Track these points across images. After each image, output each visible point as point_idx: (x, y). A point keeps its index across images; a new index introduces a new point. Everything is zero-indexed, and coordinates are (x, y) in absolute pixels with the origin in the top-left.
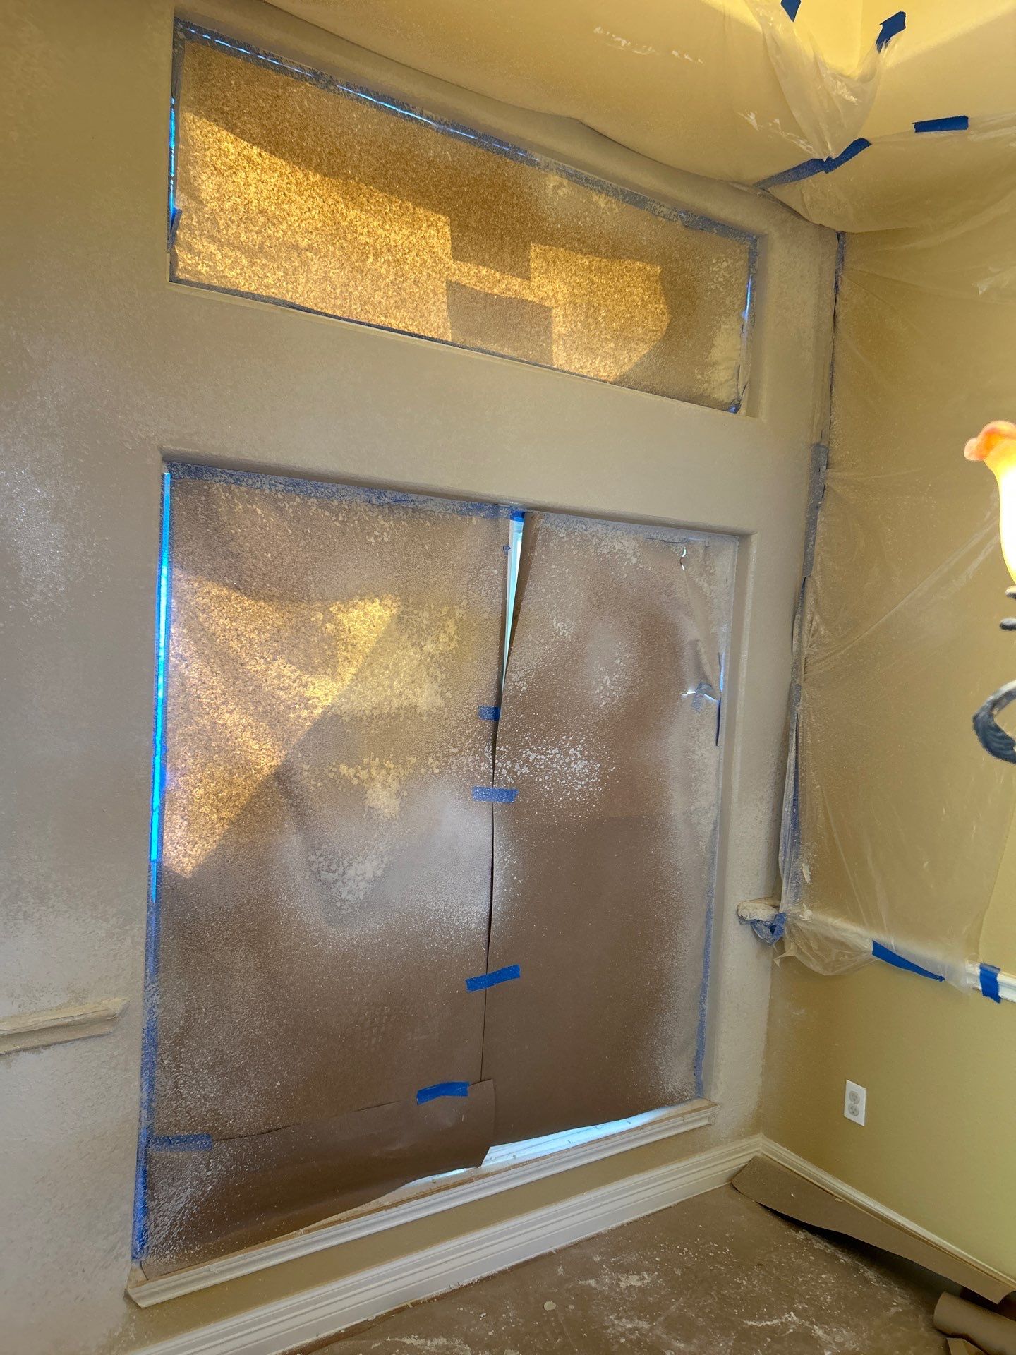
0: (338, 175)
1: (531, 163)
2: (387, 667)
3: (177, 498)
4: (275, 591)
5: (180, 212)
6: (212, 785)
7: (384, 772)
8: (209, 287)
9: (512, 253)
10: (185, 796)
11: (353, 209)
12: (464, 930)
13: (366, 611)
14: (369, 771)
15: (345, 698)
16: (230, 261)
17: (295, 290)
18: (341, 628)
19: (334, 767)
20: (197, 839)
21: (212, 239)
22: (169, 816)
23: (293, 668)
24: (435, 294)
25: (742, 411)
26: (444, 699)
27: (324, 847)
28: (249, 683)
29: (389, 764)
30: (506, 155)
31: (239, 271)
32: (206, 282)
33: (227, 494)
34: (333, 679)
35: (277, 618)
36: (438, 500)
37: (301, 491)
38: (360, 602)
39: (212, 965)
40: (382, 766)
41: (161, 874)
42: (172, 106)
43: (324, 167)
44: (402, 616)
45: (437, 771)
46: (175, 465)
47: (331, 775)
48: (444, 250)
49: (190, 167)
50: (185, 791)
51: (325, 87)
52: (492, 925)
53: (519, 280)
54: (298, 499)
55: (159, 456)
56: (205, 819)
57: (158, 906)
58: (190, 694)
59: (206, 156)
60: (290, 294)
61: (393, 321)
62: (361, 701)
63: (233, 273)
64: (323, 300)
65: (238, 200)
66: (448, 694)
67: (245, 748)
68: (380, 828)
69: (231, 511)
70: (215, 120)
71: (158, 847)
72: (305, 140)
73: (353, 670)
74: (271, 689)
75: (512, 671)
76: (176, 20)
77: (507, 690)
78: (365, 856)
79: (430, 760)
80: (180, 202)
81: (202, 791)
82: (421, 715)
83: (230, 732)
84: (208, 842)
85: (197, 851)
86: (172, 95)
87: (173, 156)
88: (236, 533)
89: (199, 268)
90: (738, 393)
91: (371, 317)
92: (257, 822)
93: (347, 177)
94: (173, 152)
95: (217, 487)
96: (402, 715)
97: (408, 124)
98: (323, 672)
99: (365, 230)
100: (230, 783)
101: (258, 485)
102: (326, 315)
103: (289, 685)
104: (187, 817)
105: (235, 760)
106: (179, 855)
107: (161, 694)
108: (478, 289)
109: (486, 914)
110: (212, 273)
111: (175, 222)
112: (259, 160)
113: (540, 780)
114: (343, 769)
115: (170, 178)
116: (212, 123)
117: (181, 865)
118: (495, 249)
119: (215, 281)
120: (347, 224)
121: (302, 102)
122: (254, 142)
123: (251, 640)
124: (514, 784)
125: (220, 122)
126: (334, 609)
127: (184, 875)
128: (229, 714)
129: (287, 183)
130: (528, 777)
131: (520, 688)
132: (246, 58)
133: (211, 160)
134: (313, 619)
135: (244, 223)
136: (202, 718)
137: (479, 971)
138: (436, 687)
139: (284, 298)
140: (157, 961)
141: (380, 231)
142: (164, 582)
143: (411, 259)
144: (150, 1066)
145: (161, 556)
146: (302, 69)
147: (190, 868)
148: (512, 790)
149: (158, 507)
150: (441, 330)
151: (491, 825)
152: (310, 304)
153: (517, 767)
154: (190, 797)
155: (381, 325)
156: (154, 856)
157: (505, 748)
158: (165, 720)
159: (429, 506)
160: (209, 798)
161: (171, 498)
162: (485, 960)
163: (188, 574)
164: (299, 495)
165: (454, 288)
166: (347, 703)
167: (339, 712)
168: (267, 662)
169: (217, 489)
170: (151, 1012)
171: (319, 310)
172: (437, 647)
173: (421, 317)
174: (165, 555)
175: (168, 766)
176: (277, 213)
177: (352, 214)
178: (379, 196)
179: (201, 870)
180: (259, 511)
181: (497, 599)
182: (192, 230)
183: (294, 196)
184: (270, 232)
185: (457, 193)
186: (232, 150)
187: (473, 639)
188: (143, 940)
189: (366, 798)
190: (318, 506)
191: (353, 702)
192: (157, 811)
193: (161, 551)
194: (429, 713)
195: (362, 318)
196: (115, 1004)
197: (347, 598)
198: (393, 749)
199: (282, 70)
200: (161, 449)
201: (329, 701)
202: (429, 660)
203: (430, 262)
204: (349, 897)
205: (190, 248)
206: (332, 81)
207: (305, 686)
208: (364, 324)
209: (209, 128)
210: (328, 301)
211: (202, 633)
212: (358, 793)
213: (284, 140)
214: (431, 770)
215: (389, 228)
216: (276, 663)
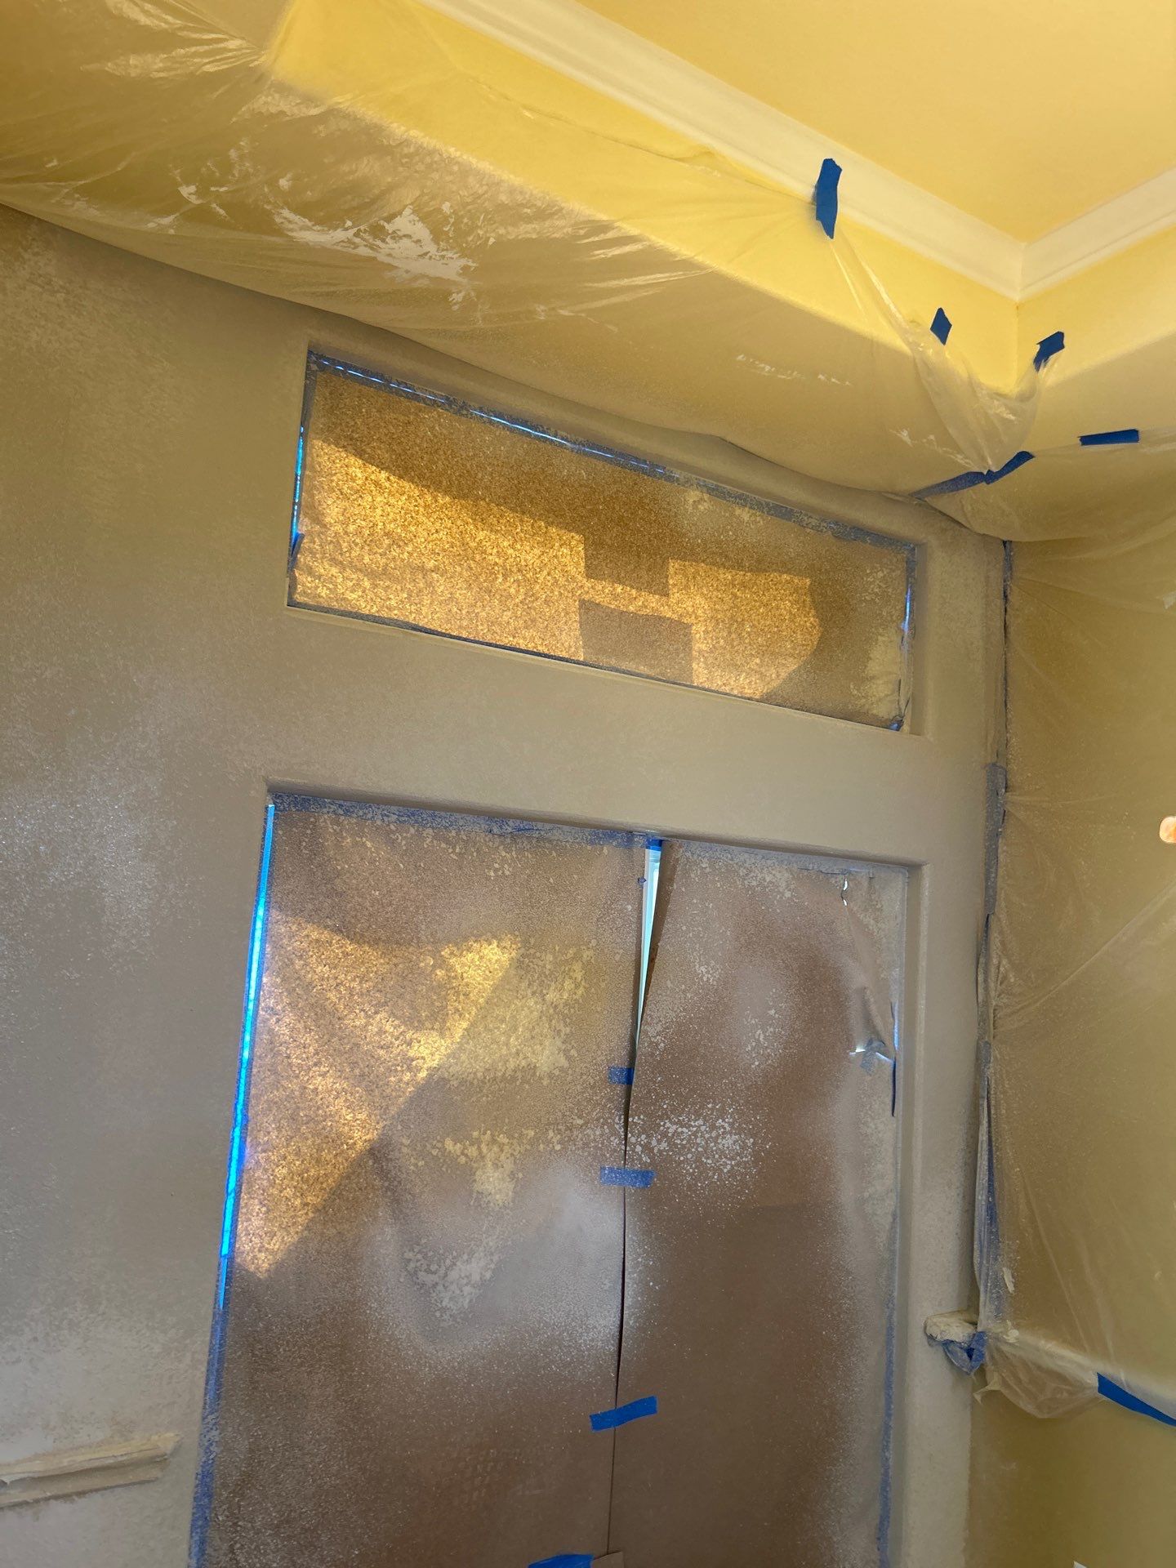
0: (468, 497)
1: (670, 479)
2: (503, 1021)
3: (280, 832)
4: (382, 934)
5: (302, 537)
6: (297, 1163)
7: (496, 1149)
8: (328, 610)
9: (649, 570)
10: (265, 1177)
11: (483, 530)
12: (588, 1350)
13: (482, 954)
14: (479, 1148)
15: (454, 1058)
16: (351, 584)
17: (419, 612)
18: (453, 974)
19: (438, 1141)
20: (276, 1229)
21: (334, 561)
22: (246, 1201)
23: (397, 1022)
24: (567, 613)
25: (906, 727)
26: (569, 1058)
27: (424, 1241)
28: (346, 1041)
29: (502, 1139)
30: (644, 471)
31: (360, 593)
32: (326, 605)
33: (335, 827)
34: (442, 1035)
35: (381, 964)
36: (566, 828)
37: (416, 822)
38: (475, 945)
39: (285, 1390)
40: (494, 1141)
41: (233, 1271)
42: (301, 434)
43: (454, 489)
44: (522, 959)
45: (558, 1147)
46: (280, 796)
47: (434, 1152)
48: (577, 569)
49: (315, 492)
50: (266, 1170)
51: (458, 412)
52: (623, 1344)
53: (657, 597)
54: (412, 831)
55: (265, 788)
56: (288, 1205)
57: (225, 1313)
58: (279, 1053)
59: (332, 481)
60: (414, 615)
61: (521, 641)
62: (472, 1061)
63: (354, 596)
64: (448, 621)
65: (364, 523)
66: (573, 1052)
67: (337, 1118)
68: (490, 1218)
69: (338, 846)
70: (344, 447)
71: (230, 1239)
72: (435, 463)
73: (465, 1025)
74: (370, 1047)
75: (648, 1024)
76: (310, 352)
77: (643, 1048)
78: (471, 1254)
79: (551, 1134)
80: (303, 526)
81: (285, 1171)
82: (541, 1078)
83: (321, 1099)
84: (289, 1234)
85: (275, 1245)
86: (302, 425)
87: (299, 482)
88: (343, 868)
89: (319, 590)
90: (900, 709)
91: (498, 638)
92: (347, 1209)
93: (477, 498)
94: (299, 478)
95: (325, 819)
96: (519, 1077)
97: (542, 445)
98: (430, 1027)
99: (495, 550)
100: (318, 1161)
101: (369, 816)
102: (452, 637)
103: (391, 1043)
104: (266, 1202)
105: (325, 1133)
106: (254, 1248)
107: (246, 1054)
108: (613, 607)
109: (615, 1330)
110: (332, 596)
111: (296, 546)
112: (387, 484)
113: (682, 1158)
114: (449, 1144)
115: (294, 503)
116: (341, 450)
117: (256, 1261)
118: (632, 566)
119: (335, 603)
120: (476, 544)
121: (433, 427)
122: (382, 466)
123: (351, 990)
124: (650, 1164)
125: (350, 448)
126: (445, 953)
127: (259, 1275)
128: (321, 1078)
129: (415, 506)
130: (668, 1154)
131: (657, 1044)
132: (379, 387)
133: (338, 484)
134: (422, 965)
135: (368, 545)
136: (291, 1082)
137: (607, 1405)
138: (559, 1043)
139: (407, 620)
140: (219, 1385)
141: (510, 551)
142: (259, 925)
143: (542, 578)
144: (202, 1522)
145: (258, 895)
146: (435, 396)
147: (266, 1265)
148: (647, 1172)
149: (259, 843)
150: (573, 649)
151: (622, 1216)
152: (434, 626)
153: (654, 1143)
154: (271, 1177)
155: (508, 645)
156: (225, 1250)
157: (639, 1118)
158: (248, 1084)
159: (556, 835)
160: (292, 1178)
161: (273, 832)
162: (614, 1389)
163: (287, 915)
164: (413, 826)
165: (586, 606)
166: (456, 1064)
167: (446, 1075)
168: (368, 1016)
169: (325, 821)
170: (208, 1451)
171: (444, 631)
172: (561, 995)
173: (551, 636)
174: (263, 894)
175: (249, 1140)
176: (403, 535)
177: (481, 535)
178: (509, 515)
179: (279, 1268)
180: (369, 844)
181: (631, 939)
182: (313, 553)
183: (421, 518)
184: (394, 554)
185: (591, 511)
186: (359, 475)
187: (603, 985)
188: (205, 1358)
189: (475, 1181)
190: (434, 838)
191: (463, 1063)
192: (233, 1195)
193: (258, 889)
194: (551, 1076)
195: (488, 638)
196: (166, 1441)
197: (461, 940)
198: (507, 1120)
199: (416, 398)
200: (266, 781)
201: (436, 1062)
202: (551, 1011)
203: (562, 581)
204: (451, 1305)
205: (310, 571)
206: (464, 406)
207: (409, 1044)
208: (490, 645)
209: (337, 454)
210: (453, 622)
211: (297, 982)
212: (465, 1174)
213: (413, 464)
214: (551, 1145)
215: (519, 547)
216: (378, 1017)
